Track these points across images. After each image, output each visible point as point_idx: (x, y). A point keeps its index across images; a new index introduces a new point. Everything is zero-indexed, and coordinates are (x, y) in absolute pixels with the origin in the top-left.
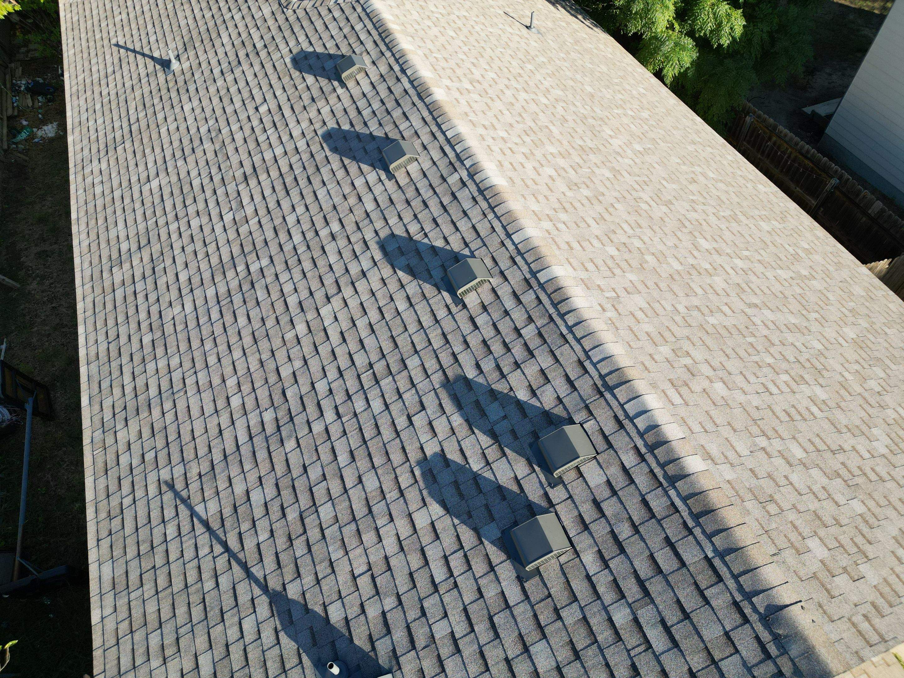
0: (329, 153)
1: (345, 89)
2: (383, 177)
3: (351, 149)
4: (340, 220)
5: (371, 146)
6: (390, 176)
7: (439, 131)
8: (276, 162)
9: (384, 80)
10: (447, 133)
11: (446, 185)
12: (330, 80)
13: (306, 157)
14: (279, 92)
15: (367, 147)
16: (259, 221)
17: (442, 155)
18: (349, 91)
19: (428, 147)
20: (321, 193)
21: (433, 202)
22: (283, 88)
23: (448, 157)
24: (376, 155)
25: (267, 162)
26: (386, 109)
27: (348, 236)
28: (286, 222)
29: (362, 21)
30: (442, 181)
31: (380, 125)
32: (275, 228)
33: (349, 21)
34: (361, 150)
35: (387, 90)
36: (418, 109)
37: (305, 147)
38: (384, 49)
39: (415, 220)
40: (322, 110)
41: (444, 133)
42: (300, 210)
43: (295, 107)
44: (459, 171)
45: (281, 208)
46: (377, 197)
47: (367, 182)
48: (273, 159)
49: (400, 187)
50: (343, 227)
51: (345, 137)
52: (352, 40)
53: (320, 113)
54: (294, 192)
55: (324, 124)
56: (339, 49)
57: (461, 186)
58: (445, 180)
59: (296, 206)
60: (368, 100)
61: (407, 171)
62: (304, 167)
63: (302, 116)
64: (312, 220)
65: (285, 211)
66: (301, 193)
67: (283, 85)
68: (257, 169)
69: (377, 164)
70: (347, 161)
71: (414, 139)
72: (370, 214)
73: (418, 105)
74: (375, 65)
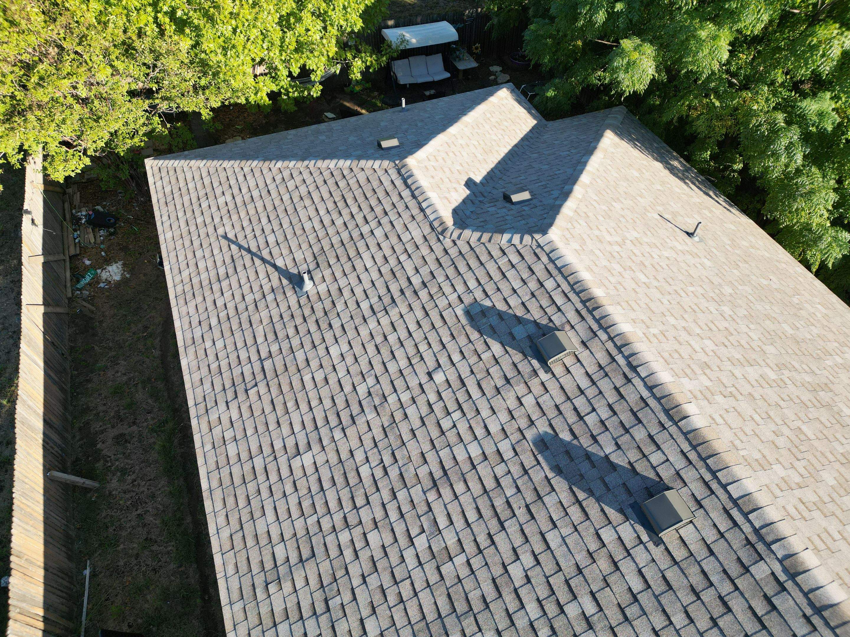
0: (550, 475)
4: (593, 594)
5: (611, 479)
6: (655, 538)
7: (715, 481)
8: (474, 467)
9: (607, 375)
10: (729, 488)
11: (752, 580)
12: (525, 356)
13: (516, 470)
14: (456, 357)
15: (607, 479)
16: (468, 562)
17: (730, 524)
18: (557, 380)
19: (703, 503)
20: (553, 538)
21: (736, 603)
22: (461, 352)
23: (741, 530)
24: (624, 496)
25: (460, 464)
26: (621, 422)
27: (612, 628)
28: (509, 575)
29: (551, 276)
30: (742, 570)
31: (618, 447)
32: (494, 580)
33: (533, 273)
34: (599, 481)
35: (614, 392)
36: (671, 436)
37: (511, 454)
38: (595, 327)
39: (715, 629)
40: (523, 400)
41: (724, 487)
42: (527, 560)
43: (484, 386)
44: (768, 560)
45: (496, 548)
46: (643, 570)
47: (620, 538)
48: (469, 462)
49: (676, 563)
50: (601, 610)
51: (567, 452)
52: (545, 303)
53: (522, 404)
54: (511, 526)
55: (532, 423)
56: (528, 311)
57: (778, 588)
58: (747, 570)
59: (519, 551)
60: (589, 401)
61: (681, 537)
62: (517, 487)
63: (497, 402)
64: (548, 582)
65: (504, 556)
66: (522, 530)
67: (460, 348)
68: (448, 472)
69: (629, 511)
70: (581, 495)
71: (678, 484)
72: (639, 596)
73: (670, 429)
74: (587, 348)
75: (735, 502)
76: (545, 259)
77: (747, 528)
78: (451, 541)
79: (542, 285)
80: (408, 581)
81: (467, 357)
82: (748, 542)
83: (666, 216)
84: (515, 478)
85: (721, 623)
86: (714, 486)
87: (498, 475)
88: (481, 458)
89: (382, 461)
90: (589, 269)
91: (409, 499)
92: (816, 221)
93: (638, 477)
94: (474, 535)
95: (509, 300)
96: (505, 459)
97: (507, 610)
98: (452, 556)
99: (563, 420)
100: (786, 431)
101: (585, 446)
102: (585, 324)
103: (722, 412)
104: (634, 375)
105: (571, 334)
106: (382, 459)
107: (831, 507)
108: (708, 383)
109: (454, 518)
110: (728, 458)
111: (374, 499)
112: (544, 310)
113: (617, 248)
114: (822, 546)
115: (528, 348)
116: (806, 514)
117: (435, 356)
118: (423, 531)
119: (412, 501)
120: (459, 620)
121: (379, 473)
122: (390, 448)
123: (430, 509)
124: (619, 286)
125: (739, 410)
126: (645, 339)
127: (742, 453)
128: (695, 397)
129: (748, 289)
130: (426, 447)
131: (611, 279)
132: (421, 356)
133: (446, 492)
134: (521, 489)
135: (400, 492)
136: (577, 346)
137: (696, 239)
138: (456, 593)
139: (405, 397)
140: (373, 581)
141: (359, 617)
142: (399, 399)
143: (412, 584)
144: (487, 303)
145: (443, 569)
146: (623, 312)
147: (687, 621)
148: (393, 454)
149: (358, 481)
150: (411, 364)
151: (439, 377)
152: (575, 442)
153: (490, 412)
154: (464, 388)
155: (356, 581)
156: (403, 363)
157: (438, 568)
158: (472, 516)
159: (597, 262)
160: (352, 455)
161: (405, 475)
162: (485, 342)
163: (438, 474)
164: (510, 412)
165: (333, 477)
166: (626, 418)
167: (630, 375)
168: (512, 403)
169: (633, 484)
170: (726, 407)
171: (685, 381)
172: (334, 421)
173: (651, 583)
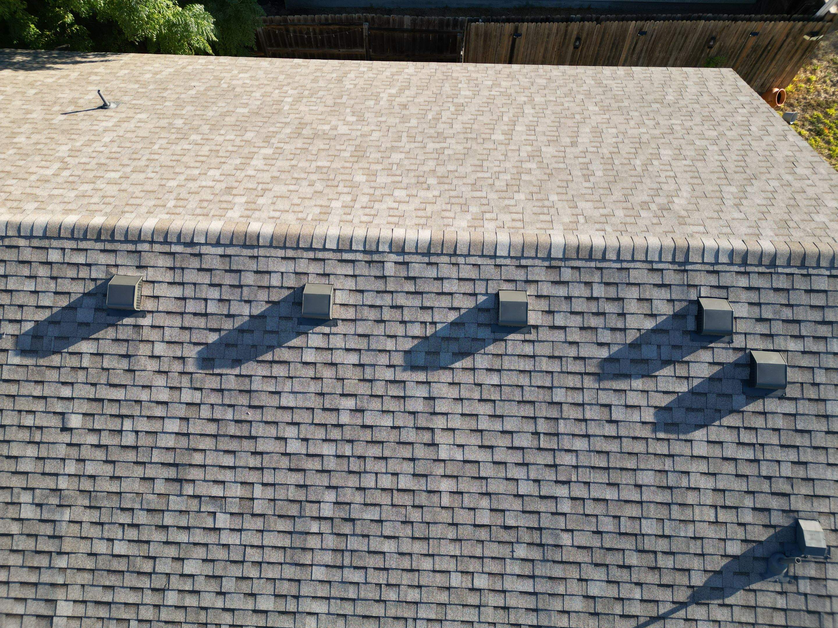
0: (237, 371)
1: (149, 316)
2: (326, 330)
3: (254, 346)
4: (343, 395)
5: (271, 324)
6: (332, 323)
7: (317, 252)
8: (188, 435)
9: (183, 269)
10: (327, 247)
11: (392, 279)
12: (114, 325)
13: (214, 398)
14: (66, 392)
15: (268, 328)
16: (264, 485)
17: (350, 265)
18: (158, 312)
19: (327, 272)
20: (287, 401)
21: (401, 300)
22: (64, 383)
23: (359, 261)
24: (289, 325)
25: (177, 446)
26: (230, 285)
27: (371, 396)
28: (294, 454)
29: (47, 249)
30: (383, 281)
31: (249, 302)
32: (290, 470)
33: (30, 263)
34: (266, 336)
35: (201, 273)
36: (266, 257)
37: (198, 394)
38: (130, 247)
39: (408, 325)
40: (157, 353)
41: (324, 249)
42: (291, 432)
43: (116, 381)
44: (386, 259)
45: (267, 453)
46: (347, 347)
47: (317, 348)
48: (180, 437)
49: (354, 321)
50: (355, 395)
51: (227, 345)
52: (71, 273)
53: (159, 357)
54: (258, 430)
55: (182, 359)
56: (69, 293)
57: (405, 267)
58: (384, 277)
59: (281, 435)
60: (195, 298)
61: (340, 305)
62: (230, 406)
63: (141, 379)
64: (316, 424)
65: (277, 450)
66: (267, 423)
67: (59, 382)
68: (177, 462)
69: (302, 328)
70: (268, 357)
71: (304, 279)
72: (362, 362)
73: (260, 254)
74: (146, 267)
75: (338, 250)
76: (22, 242)
77: (360, 256)
78: (238, 491)
79: (51, 263)
80: (248, 550)
81: (73, 380)
82: (369, 262)
83: (69, 110)
84: (220, 402)
85: (406, 319)
86: (320, 255)
87: (210, 416)
88: (184, 423)
89: (123, 525)
90: (67, 212)
91: (177, 514)
92: (169, 14)
93: (282, 304)
94: (245, 467)
95: (41, 304)
96: (198, 401)
97: (317, 471)
98: (250, 496)
99: (197, 331)
100: (314, 177)
101: (231, 327)
102: (122, 253)
103: (272, 208)
104: (198, 247)
105: (122, 271)
106: (120, 524)
107: (378, 193)
108: (243, 199)
109: (221, 478)
110: (307, 230)
111: (154, 550)
112: (78, 279)
113: (66, 173)
114: (395, 220)
115: (108, 318)
116: (373, 212)
117: (49, 412)
118: (215, 513)
119: (181, 512)
120: (303, 517)
121: (132, 534)
122: (115, 511)
123: (200, 497)
124: (107, 200)
125: (278, 194)
126: (173, 217)
127: (310, 218)
128: (248, 217)
129: (189, 108)
130: (139, 471)
131: (94, 200)
132: (37, 428)
133: (195, 474)
134: (233, 403)
135: (165, 519)
136: (138, 274)
137: (113, 106)
138: (282, 509)
139: (71, 468)
140: (228, 585)
141: (251, 612)
142: (69, 475)
143: (252, 546)
144: (28, 326)
145: (257, 511)
146: (134, 215)
147: (394, 339)
148: (123, 509)
149: (125, 560)
150: (38, 443)
151: (75, 421)
152: (223, 333)
153: (147, 391)
154: (106, 402)
155: (219, 603)
156: (31, 451)
157: (253, 515)
158: (228, 460)
159: (66, 200)
160: (95, 555)
161: (152, 506)
162: (71, 353)
163: (172, 473)
164: (159, 372)
165: (104, 586)
166: (229, 279)
167: (196, 250)
168: (152, 365)
169: (284, 310)
170: (270, 201)
171: (230, 214)
172: (43, 561)
173: (358, 347)
